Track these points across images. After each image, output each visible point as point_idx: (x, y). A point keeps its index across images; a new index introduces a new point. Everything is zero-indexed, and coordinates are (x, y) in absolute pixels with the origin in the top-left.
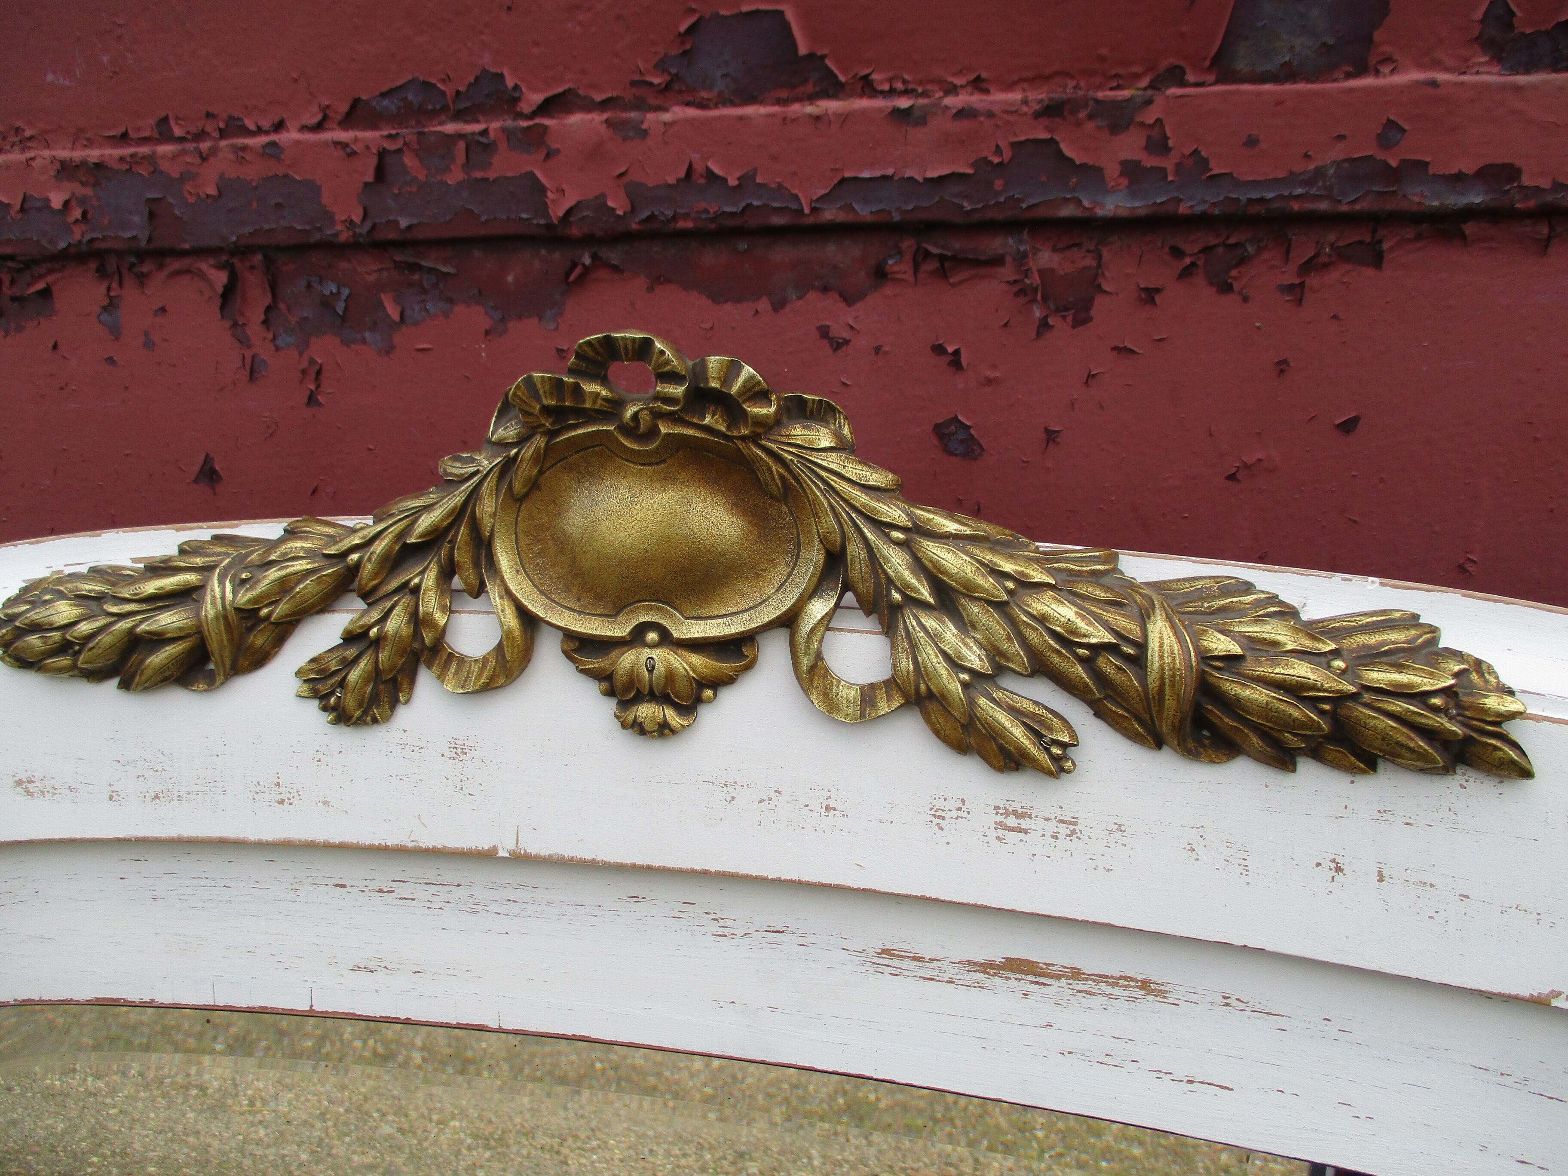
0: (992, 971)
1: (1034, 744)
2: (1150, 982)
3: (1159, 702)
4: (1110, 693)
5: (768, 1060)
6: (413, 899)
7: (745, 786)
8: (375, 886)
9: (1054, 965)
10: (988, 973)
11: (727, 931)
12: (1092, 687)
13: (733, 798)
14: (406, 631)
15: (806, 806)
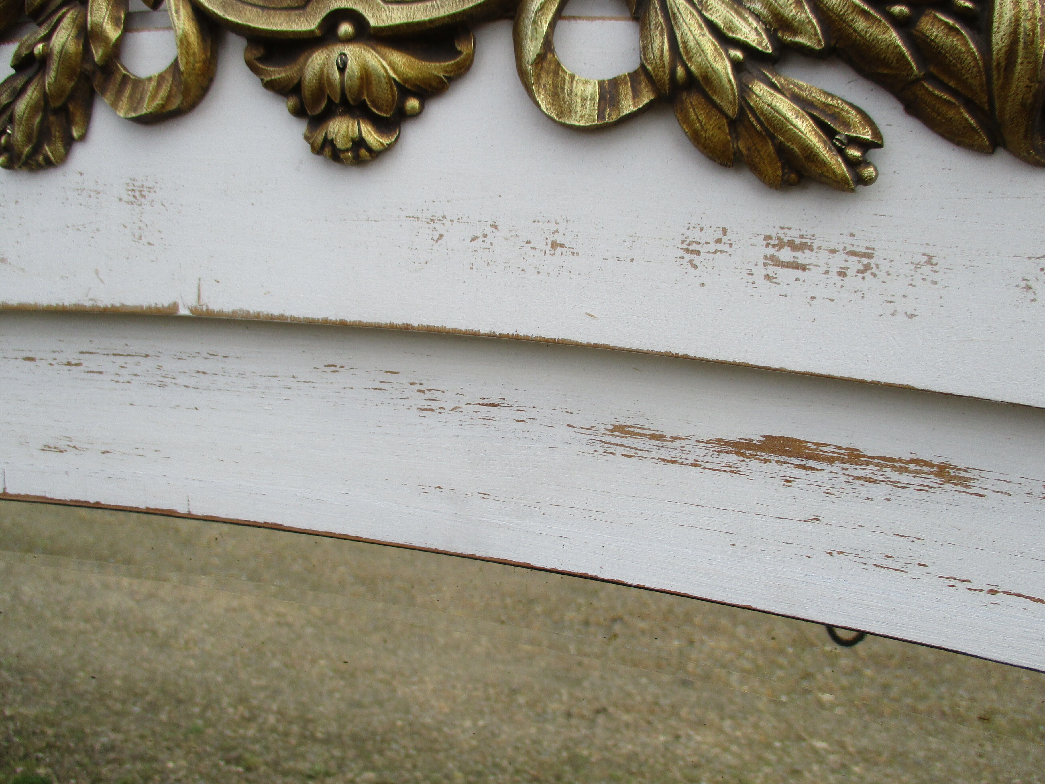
0: (748, 453)
1: (825, 143)
2: (949, 466)
3: (1005, 70)
4: (932, 69)
5: (478, 554)
6: (100, 373)
7: (456, 221)
8: (62, 357)
9: (826, 445)
10: (743, 455)
11: (434, 405)
12: (909, 58)
13: (441, 236)
14: (72, 47)
15: (528, 242)
